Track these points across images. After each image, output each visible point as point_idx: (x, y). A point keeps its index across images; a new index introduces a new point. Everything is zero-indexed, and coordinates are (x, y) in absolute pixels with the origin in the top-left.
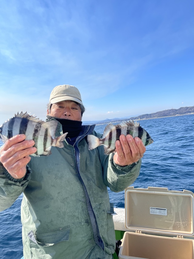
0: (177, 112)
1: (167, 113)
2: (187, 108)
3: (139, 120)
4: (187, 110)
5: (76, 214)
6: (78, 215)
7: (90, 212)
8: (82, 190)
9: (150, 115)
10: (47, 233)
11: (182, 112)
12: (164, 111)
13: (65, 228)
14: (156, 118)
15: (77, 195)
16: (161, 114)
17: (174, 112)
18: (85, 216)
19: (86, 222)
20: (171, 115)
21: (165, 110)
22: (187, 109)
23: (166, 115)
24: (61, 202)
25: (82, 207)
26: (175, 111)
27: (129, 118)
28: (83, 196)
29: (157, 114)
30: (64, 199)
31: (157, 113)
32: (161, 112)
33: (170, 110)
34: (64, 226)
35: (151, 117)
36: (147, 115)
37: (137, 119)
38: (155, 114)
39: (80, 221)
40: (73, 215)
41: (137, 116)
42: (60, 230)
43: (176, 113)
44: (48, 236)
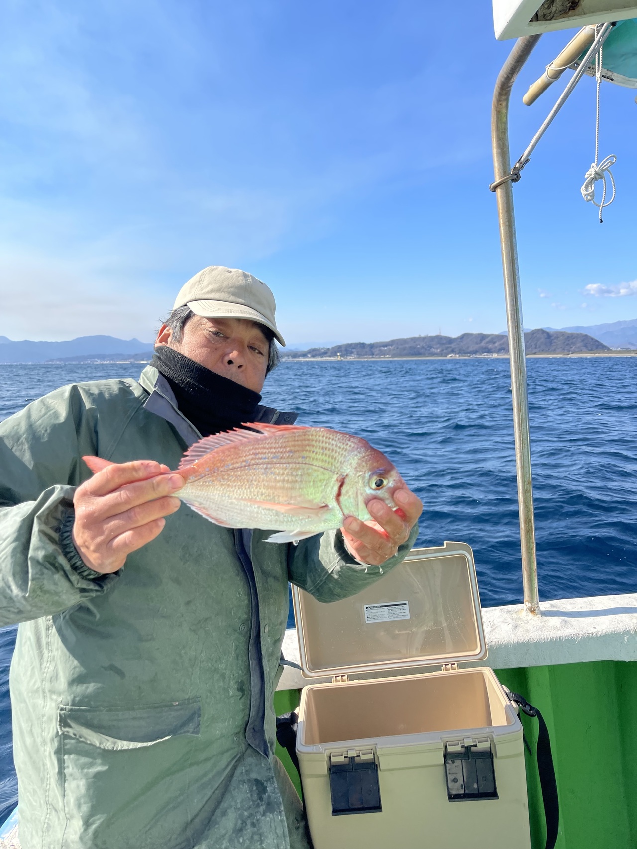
0: (453, 345)
1: (423, 347)
2: (482, 337)
3: (339, 358)
4: (483, 344)
5: (222, 667)
6: (226, 669)
7: (253, 663)
8: (246, 602)
9: (372, 346)
10: (134, 709)
11: (468, 347)
12: (414, 340)
13: (189, 704)
14: (388, 358)
15: (231, 613)
16: (404, 349)
17: (443, 344)
18: (241, 672)
19: (238, 690)
20: (433, 354)
21: (417, 336)
22: (481, 340)
23: (418, 354)
24: (190, 629)
25: (237, 647)
26: (445, 343)
27: (305, 349)
28: (245, 616)
29: (391, 345)
30: (199, 622)
31: (392, 343)
32: (404, 341)
33: (432, 339)
34: (187, 697)
35: (373, 354)
36: (362, 345)
37: (330, 356)
38: (386, 345)
39: (226, 687)
40: (213, 668)
41: (330, 347)
42: (172, 705)
43: (450, 349)
44: (134, 718)
